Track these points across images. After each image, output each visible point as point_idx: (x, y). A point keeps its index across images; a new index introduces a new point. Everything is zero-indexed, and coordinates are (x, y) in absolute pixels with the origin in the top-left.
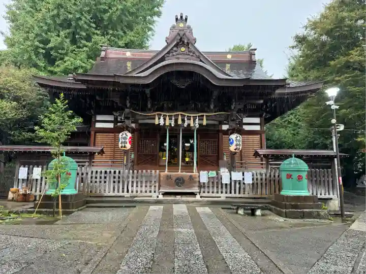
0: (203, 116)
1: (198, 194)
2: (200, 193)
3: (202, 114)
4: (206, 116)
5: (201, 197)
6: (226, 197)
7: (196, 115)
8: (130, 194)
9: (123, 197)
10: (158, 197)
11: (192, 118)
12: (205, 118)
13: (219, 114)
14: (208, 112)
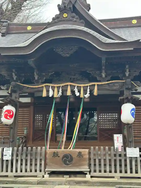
0: (94, 85)
1: (88, 173)
2: (90, 172)
3: (93, 83)
4: (97, 85)
5: (92, 177)
6: (121, 177)
7: (87, 85)
8: (14, 173)
9: (7, 176)
10: (43, 177)
11: (82, 88)
12: (96, 87)
13: (111, 83)
14: (100, 81)
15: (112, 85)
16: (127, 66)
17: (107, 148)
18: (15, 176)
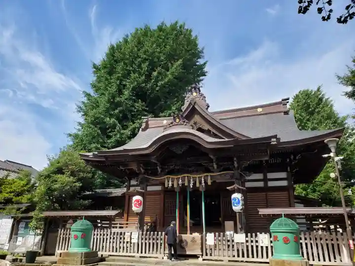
0: (207, 176)
2: (202, 255)
3: (208, 174)
4: (211, 176)
5: (204, 260)
6: (229, 261)
7: (200, 176)
8: (140, 254)
9: (133, 257)
10: (163, 259)
11: (197, 178)
12: (209, 178)
13: (223, 174)
14: (213, 172)
15: (223, 175)
16: (235, 159)
17: (217, 234)
18: (140, 257)
